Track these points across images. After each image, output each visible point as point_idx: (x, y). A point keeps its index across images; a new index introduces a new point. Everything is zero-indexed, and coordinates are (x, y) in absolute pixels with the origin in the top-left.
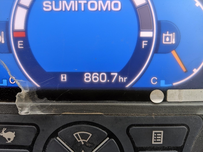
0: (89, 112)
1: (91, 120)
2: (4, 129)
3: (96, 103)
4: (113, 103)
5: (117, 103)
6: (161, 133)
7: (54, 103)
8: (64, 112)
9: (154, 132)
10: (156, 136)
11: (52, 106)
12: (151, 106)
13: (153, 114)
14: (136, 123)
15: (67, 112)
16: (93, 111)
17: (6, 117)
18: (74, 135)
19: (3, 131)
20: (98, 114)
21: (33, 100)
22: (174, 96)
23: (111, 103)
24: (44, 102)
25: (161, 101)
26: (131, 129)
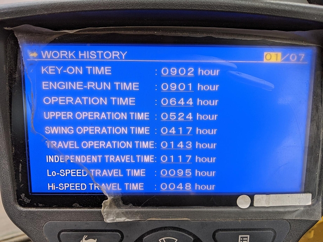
0: (175, 218)
1: (177, 226)
2: (85, 237)
3: (182, 208)
4: (200, 208)
5: (203, 208)
6: (247, 237)
7: (140, 208)
8: (150, 218)
9: (240, 236)
10: (243, 240)
11: (137, 212)
12: (238, 211)
13: (240, 219)
14: (223, 228)
15: (153, 217)
16: (179, 217)
17: (88, 224)
18: (160, 240)
19: (84, 239)
20: (184, 219)
21: (118, 206)
22: (261, 201)
23: (197, 208)
24: (129, 208)
25: (248, 206)
26: (217, 234)
